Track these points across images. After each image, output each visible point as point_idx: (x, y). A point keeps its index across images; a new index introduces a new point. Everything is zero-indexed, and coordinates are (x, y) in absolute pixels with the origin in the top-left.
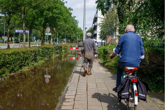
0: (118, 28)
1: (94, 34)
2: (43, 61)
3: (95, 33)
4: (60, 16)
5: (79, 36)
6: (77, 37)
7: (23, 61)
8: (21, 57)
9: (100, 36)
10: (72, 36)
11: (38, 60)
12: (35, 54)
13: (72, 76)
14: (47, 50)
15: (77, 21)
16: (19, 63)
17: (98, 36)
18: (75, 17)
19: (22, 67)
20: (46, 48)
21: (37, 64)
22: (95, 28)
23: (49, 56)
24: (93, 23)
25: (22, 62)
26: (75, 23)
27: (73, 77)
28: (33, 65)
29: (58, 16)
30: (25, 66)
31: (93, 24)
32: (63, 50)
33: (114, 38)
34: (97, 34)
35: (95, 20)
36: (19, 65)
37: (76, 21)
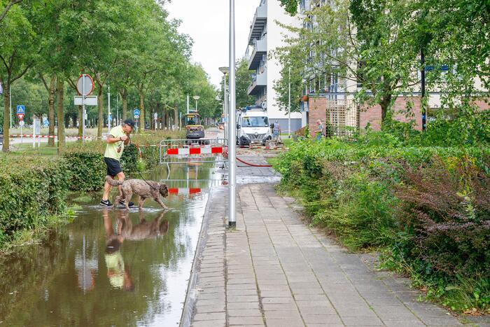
0: (354, 67)
1: (254, 86)
2: (76, 207)
3: (259, 82)
4: (122, 26)
5: (196, 98)
6: (185, 103)
7: (15, 212)
8: (12, 196)
9: (280, 96)
10: (164, 100)
11: (60, 206)
12: (52, 184)
13: (200, 263)
14: (85, 162)
15: (188, 40)
16: (6, 219)
17: (272, 96)
18: (177, 22)
19: (13, 232)
20: (82, 157)
21: (60, 221)
22: (258, 61)
23: (95, 188)
24: (251, 43)
25: (13, 216)
26: (179, 46)
27: (202, 266)
28: (45, 223)
29: (113, 26)
30: (21, 227)
31: (251, 48)
32: (141, 161)
33: (340, 103)
34: (266, 86)
35: (259, 28)
36: (5, 224)
37: (182, 38)
